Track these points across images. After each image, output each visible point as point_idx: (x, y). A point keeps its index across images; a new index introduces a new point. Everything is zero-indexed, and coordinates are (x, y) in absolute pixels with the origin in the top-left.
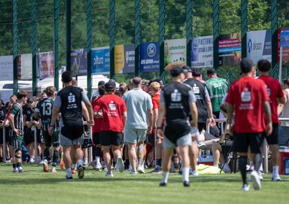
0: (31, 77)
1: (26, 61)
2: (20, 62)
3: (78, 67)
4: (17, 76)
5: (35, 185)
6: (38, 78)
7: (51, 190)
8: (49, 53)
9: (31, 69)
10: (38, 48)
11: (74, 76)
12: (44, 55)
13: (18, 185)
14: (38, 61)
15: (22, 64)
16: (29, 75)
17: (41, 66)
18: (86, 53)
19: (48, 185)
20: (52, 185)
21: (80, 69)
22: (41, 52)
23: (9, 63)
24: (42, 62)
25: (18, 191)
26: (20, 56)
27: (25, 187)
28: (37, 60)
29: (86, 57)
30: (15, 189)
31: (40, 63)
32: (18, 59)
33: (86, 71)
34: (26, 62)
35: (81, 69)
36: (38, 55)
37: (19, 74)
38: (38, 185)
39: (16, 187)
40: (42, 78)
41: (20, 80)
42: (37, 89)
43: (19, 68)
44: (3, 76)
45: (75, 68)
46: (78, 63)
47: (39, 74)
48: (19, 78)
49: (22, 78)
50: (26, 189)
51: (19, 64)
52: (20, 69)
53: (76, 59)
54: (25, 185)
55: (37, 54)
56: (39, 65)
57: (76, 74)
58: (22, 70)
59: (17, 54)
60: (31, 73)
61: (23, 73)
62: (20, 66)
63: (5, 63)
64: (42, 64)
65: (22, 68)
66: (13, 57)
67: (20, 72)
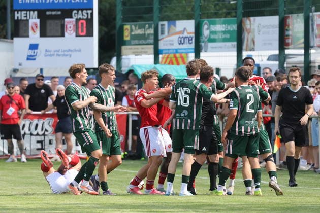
0: (302, 46)
2: (288, 26)
6: (312, 47)
9: (302, 35)
10: (312, 6)
14: (312, 25)
15: (290, 27)
16: (300, 44)
17: (316, 32)
22: (316, 11)
23: (273, 27)
24: (318, 26)
26: (288, 17)
28: (311, 23)
31: (315, 27)
32: (286, 22)
34: (296, 26)
36: (313, 16)
37: (287, 41)
41: (288, 48)
42: (310, 62)
43: (287, 33)
44: (265, 44)
47: (314, 44)
48: (286, 47)
49: (291, 46)
51: (287, 28)
52: (287, 36)
55: (311, 14)
56: (313, 30)
58: (290, 37)
59: (285, 14)
60: (302, 40)
61: (291, 41)
62: (287, 30)
63: (268, 27)
64: (317, 29)
65: (290, 33)
66: (280, 18)
67: (289, 38)
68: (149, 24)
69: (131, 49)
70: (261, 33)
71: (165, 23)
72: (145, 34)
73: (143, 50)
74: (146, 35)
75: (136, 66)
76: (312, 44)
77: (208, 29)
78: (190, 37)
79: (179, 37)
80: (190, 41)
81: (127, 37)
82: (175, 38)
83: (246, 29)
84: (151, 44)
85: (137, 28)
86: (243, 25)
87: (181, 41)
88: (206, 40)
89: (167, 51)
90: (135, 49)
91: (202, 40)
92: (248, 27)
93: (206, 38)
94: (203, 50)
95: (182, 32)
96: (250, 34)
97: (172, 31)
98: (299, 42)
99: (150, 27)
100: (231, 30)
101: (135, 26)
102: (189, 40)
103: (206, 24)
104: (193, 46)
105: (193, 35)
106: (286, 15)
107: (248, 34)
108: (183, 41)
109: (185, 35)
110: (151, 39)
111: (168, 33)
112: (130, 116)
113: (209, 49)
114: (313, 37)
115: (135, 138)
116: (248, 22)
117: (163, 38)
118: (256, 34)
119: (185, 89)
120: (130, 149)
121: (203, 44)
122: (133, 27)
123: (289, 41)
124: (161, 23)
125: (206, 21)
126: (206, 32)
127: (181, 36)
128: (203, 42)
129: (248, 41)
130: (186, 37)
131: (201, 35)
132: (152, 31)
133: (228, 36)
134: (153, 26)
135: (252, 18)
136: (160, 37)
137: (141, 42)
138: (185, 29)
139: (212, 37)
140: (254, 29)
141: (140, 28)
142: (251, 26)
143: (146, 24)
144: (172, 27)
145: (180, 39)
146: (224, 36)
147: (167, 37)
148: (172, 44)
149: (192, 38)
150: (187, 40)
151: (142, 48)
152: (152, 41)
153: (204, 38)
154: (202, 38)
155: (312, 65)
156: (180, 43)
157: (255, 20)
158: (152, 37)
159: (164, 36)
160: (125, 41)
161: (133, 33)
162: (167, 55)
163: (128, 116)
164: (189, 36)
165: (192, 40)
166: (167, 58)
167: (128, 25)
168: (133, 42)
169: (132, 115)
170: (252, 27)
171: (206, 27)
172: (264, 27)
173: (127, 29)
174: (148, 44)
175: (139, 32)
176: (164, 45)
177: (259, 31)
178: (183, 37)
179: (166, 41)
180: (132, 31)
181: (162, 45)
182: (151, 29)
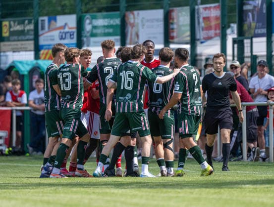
0: (188, 39)
1: (182, 17)
2: (173, 19)
3: (253, 25)
4: (168, 38)
5: (192, 190)
6: (198, 40)
7: (215, 196)
8: (213, 5)
9: (188, 28)
11: (247, 38)
12: (205, 9)
13: (169, 190)
14: (198, 18)
15: (175, 21)
16: (186, 37)
17: (203, 24)
18: (265, 6)
19: (212, 190)
20: (217, 190)
21: (256, 28)
22: (202, 3)
23: (157, 20)
24: (204, 18)
25: (170, 198)
26: (172, 11)
27: (179, 193)
28: (196, 16)
29: (265, 11)
30: (166, 195)
31: (201, 20)
32: (171, 15)
33: (264, 31)
34: (181, 19)
35: (259, 28)
36: (198, 9)
37: (172, 35)
38: (197, 190)
39: (166, 192)
40: (203, 41)
41: (174, 43)
42: (196, 55)
43: (171, 26)
45: (250, 27)
46: (253, 19)
47: (200, 37)
48: (171, 40)
49: (176, 40)
50: (179, 195)
51: (171, 21)
52: (173, 29)
53: (250, 14)
54: (179, 190)
55: (196, 7)
56: (199, 23)
57: (250, 36)
58: (175, 30)
59: (170, 7)
60: (188, 33)
61: (177, 34)
62: (172, 24)
63: (152, 21)
64: (204, 22)
65: (175, 26)
66: (164, 12)
67: (173, 32)
68: (29, 20)
69: (10, 45)
70: (145, 27)
71: (46, 18)
72: (24, 30)
73: (23, 46)
74: (26, 31)
75: (17, 62)
76: (198, 37)
77: (90, 24)
78: (72, 32)
79: (60, 32)
80: (72, 37)
81: (6, 33)
82: (56, 34)
83: (130, 22)
84: (30, 40)
85: (16, 24)
86: (126, 19)
87: (62, 36)
88: (88, 35)
89: (48, 47)
90: (14, 45)
91: (84, 35)
92: (132, 21)
93: (88, 32)
94: (85, 45)
95: (64, 27)
96: (134, 28)
97: (52, 27)
98: (184, 35)
99: (30, 23)
100: (114, 24)
101: (14, 22)
102: (71, 35)
103: (87, 18)
104: (74, 41)
105: (75, 30)
106: (171, 9)
107: (132, 28)
108: (64, 37)
109: (67, 30)
110: (31, 35)
111: (49, 28)
112: (14, 112)
113: (92, 43)
114: (199, 30)
115: (20, 134)
116: (131, 16)
117: (43, 34)
118: (140, 28)
119: (129, 72)
120: (14, 145)
121: (85, 39)
122: (12, 23)
123: (175, 34)
124: (41, 18)
125: (88, 16)
126: (88, 27)
127: (62, 31)
128: (85, 37)
129: (131, 35)
130: (68, 32)
131: (83, 30)
132: (31, 27)
133: (111, 30)
134: (33, 21)
135: (136, 12)
136: (40, 32)
137: (20, 38)
138: (66, 24)
139: (95, 31)
140: (138, 23)
141: (19, 24)
142: (134, 20)
143: (25, 20)
144: (53, 22)
145: (61, 35)
146: (107, 31)
147: (47, 32)
148: (53, 40)
149: (74, 32)
150: (68, 35)
151: (22, 44)
152: (32, 37)
153: (86, 33)
154: (84, 33)
155: (199, 58)
156: (62, 38)
157: (138, 14)
158: (32, 33)
159: (43, 32)
160: (4, 38)
161: (12, 29)
162: (46, 51)
163: (12, 111)
164: (70, 30)
165: (73, 35)
166: (47, 54)
167: (7, 21)
168: (12, 38)
169: (16, 110)
170: (136, 21)
171: (88, 21)
172: (148, 21)
173: (6, 25)
174: (27, 40)
175: (19, 28)
176: (44, 40)
177: (143, 25)
178: (64, 32)
179: (47, 36)
180: (10, 27)
181: (42, 41)
182: (30, 25)
